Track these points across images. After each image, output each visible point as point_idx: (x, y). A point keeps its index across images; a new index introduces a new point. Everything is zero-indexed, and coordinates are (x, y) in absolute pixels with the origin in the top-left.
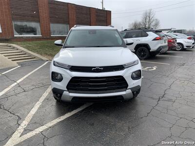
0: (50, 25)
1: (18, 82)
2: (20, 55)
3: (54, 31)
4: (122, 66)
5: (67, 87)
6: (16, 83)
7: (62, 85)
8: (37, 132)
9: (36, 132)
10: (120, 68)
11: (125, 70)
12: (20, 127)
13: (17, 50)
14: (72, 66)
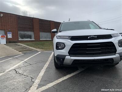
0: (39, 33)
1: (25, 60)
2: (23, 49)
3: (42, 37)
4: (110, 35)
5: (69, 53)
6: (24, 61)
7: (64, 52)
8: (50, 86)
9: (48, 86)
10: (109, 36)
11: (113, 38)
12: (35, 83)
13: (21, 46)
14: (72, 37)
